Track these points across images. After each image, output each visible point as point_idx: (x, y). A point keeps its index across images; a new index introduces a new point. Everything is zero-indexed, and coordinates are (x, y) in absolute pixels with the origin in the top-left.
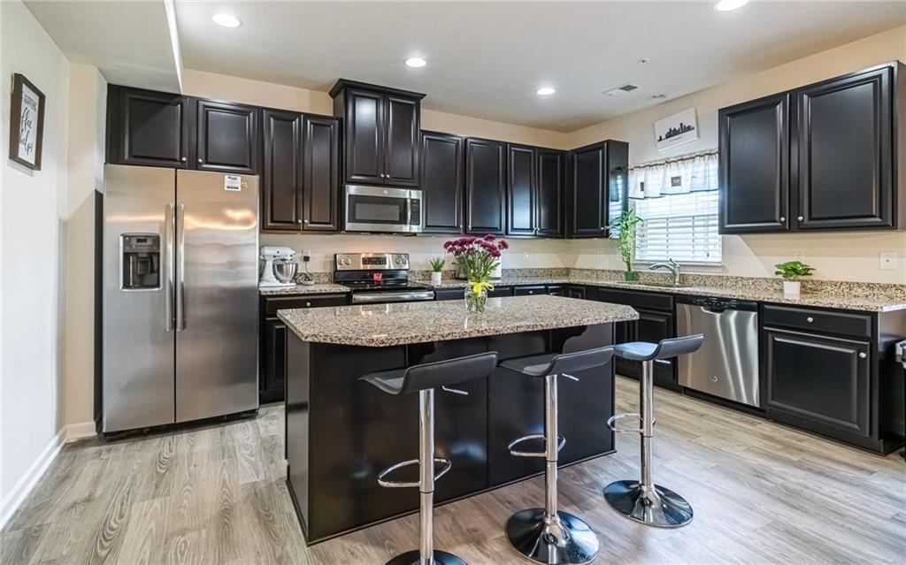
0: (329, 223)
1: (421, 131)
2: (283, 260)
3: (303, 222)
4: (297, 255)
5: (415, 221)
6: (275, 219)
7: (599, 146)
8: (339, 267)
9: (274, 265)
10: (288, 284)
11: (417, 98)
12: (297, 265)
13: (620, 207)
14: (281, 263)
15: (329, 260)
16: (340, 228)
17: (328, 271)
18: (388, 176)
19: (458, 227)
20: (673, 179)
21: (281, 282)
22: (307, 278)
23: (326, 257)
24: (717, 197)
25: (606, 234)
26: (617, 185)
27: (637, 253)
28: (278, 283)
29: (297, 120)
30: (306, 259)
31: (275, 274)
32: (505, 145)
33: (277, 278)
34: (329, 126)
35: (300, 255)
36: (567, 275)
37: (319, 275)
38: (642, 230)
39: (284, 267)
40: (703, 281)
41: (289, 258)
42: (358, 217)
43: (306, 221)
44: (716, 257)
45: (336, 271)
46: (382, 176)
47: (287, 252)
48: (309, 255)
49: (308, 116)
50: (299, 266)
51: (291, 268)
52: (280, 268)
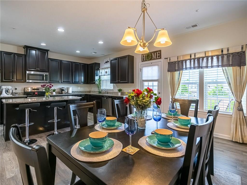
0: (22, 80)
1: (48, 58)
2: (8, 89)
3: (14, 80)
4: (13, 88)
5: (46, 80)
6: (5, 79)
7: (93, 64)
8: (25, 91)
9: (5, 91)
10: (10, 95)
11: (47, 51)
12: (12, 91)
13: (99, 77)
14: (8, 90)
15: (23, 89)
16: (25, 81)
17: (23, 92)
18: (39, 69)
19: (59, 81)
20: (106, 72)
21: (8, 95)
22: (16, 94)
23: (22, 88)
24: (110, 76)
25: (94, 83)
26: (98, 72)
27: (101, 87)
28: (7, 95)
29: (12, 55)
30: (16, 89)
31: (6, 93)
32: (72, 62)
33: (6, 94)
34: (22, 56)
35: (14, 88)
36: (90, 92)
37: (20, 93)
38: (102, 82)
39: (9, 91)
40: (110, 93)
41: (10, 89)
42: (30, 79)
43: (15, 80)
44: (112, 88)
45: (25, 92)
46: (37, 69)
47: (10, 87)
48: (17, 88)
49: (15, 54)
50: (13, 91)
51: (11, 91)
52: (7, 91)
